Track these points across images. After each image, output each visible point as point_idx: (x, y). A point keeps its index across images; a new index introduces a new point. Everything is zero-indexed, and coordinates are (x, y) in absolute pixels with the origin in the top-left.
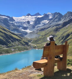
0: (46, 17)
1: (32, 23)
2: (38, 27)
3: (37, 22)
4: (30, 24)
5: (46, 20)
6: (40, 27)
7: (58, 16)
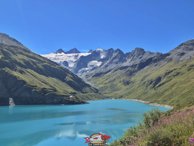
0: (95, 55)
1: (71, 65)
2: (84, 71)
3: (82, 64)
4: (69, 66)
5: (95, 60)
6: (86, 71)
7: (118, 54)
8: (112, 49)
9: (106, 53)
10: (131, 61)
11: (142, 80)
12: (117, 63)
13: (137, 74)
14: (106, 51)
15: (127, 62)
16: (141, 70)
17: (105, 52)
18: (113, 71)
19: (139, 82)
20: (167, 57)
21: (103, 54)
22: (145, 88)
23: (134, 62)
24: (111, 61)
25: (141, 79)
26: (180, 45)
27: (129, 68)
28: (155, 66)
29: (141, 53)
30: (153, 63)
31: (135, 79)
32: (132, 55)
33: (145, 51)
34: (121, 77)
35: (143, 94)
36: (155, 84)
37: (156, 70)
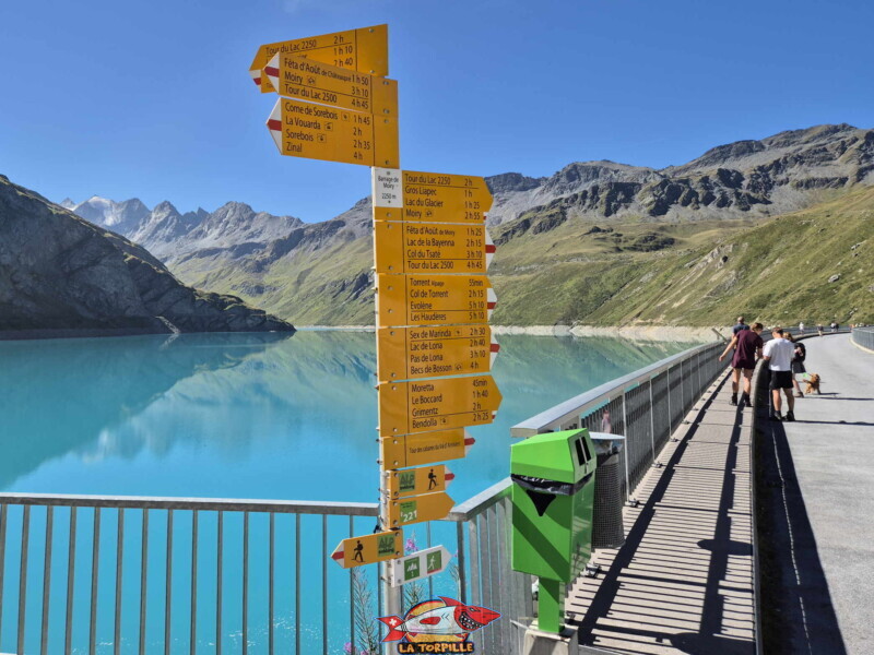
7: (169, 215)
8: (136, 200)
9: (120, 210)
10: (221, 234)
11: (299, 282)
12: (168, 239)
13: (274, 268)
14: (118, 206)
15: (209, 237)
16: (283, 259)
17: (117, 208)
18: (174, 260)
19: (290, 287)
20: (341, 230)
21: (109, 212)
22: (329, 299)
23: (231, 238)
24: (153, 235)
25: (295, 279)
26: (360, 202)
27: (224, 253)
28: (316, 249)
29: (245, 216)
30: (307, 243)
31: (274, 279)
32: (220, 221)
33: (255, 210)
34: (223, 274)
35: (334, 312)
36: (355, 289)
37: (324, 259)
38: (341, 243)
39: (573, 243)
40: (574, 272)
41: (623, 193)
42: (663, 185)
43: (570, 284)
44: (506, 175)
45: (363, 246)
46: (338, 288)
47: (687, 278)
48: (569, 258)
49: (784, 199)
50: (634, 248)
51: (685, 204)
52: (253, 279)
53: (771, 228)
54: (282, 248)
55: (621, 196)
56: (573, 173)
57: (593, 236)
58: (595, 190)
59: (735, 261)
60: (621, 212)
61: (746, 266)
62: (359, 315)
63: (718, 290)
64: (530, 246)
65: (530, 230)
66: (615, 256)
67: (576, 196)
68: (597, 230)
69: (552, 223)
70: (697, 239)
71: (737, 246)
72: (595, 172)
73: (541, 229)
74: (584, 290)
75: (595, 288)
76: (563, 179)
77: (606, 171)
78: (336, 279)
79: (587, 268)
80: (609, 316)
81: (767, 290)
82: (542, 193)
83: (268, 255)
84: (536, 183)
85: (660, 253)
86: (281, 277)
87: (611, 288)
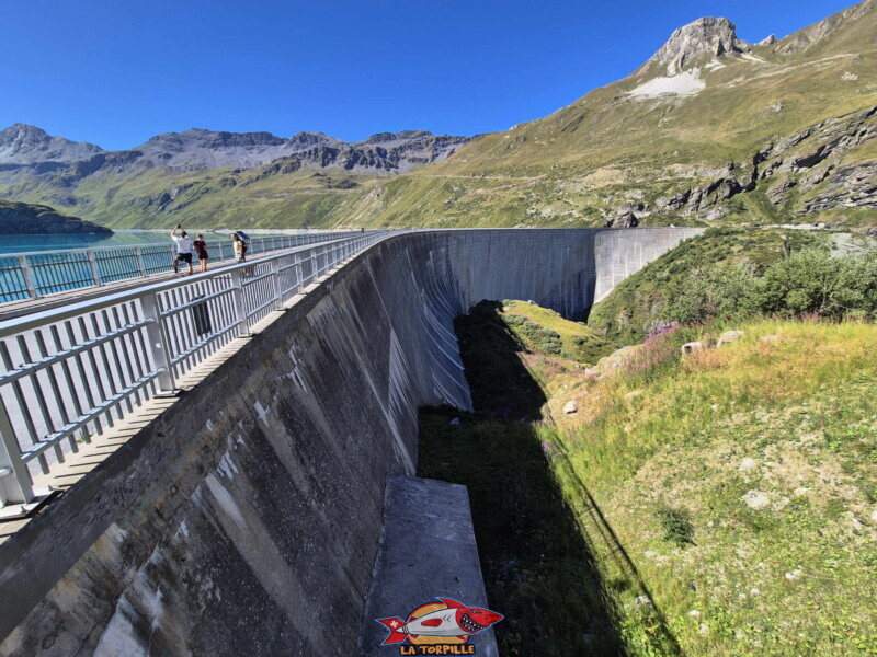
11: (109, 197)
13: (84, 183)
15: (3, 153)
16: (89, 178)
19: (101, 200)
20: (140, 159)
22: (141, 210)
23: (28, 156)
25: (106, 194)
27: (24, 169)
29: (39, 138)
30: (110, 167)
31: (84, 193)
32: (12, 140)
35: (147, 219)
36: (161, 204)
37: (129, 180)
38: (142, 169)
39: (305, 182)
40: (307, 198)
41: (330, 154)
42: (351, 151)
43: (305, 206)
44: (262, 134)
45: (163, 172)
46: (146, 203)
47: (362, 205)
48: (304, 190)
49: (404, 165)
50: (338, 187)
51: (362, 164)
52: (63, 192)
53: (397, 181)
54: (86, 169)
55: (330, 156)
56: (303, 138)
57: (316, 178)
58: (316, 150)
59: (382, 197)
60: (330, 166)
61: (387, 200)
62: (167, 222)
63: (376, 211)
64: (281, 182)
65: (281, 171)
66: (328, 191)
67: (305, 153)
68: (318, 175)
69: (294, 168)
70: (367, 184)
71: (383, 190)
72: (316, 139)
73: (286, 171)
74: (313, 209)
75: (319, 208)
76: (298, 141)
77: (322, 139)
78: (143, 195)
79: (314, 197)
80: (326, 224)
81: (394, 212)
82: (286, 148)
83: (73, 173)
84: (282, 142)
85: (350, 190)
86: (92, 192)
87: (327, 209)
